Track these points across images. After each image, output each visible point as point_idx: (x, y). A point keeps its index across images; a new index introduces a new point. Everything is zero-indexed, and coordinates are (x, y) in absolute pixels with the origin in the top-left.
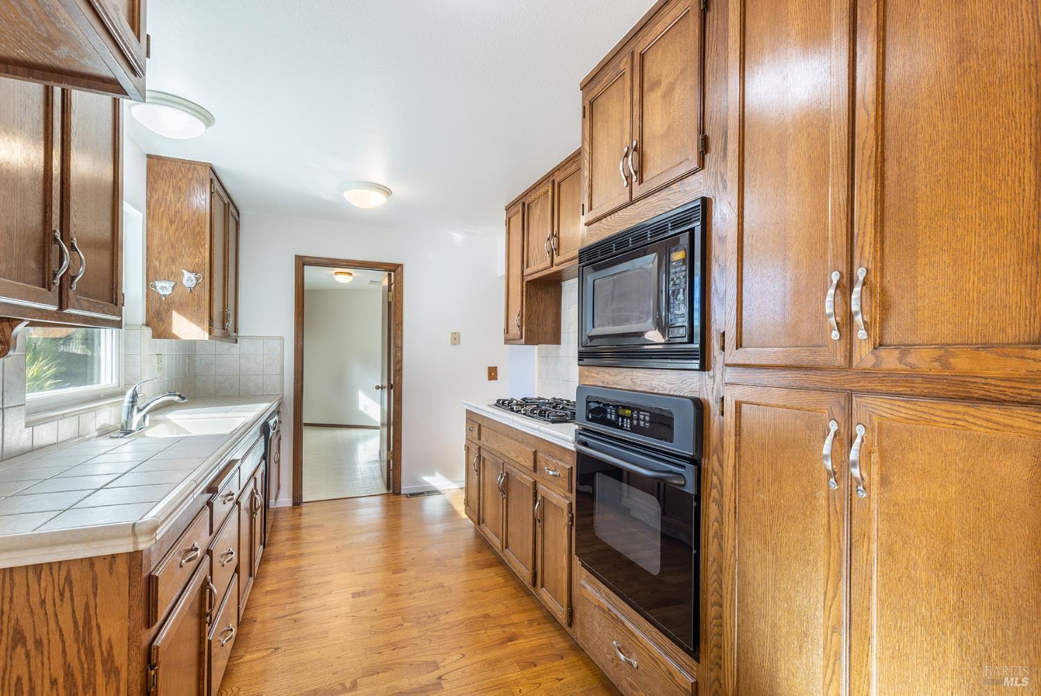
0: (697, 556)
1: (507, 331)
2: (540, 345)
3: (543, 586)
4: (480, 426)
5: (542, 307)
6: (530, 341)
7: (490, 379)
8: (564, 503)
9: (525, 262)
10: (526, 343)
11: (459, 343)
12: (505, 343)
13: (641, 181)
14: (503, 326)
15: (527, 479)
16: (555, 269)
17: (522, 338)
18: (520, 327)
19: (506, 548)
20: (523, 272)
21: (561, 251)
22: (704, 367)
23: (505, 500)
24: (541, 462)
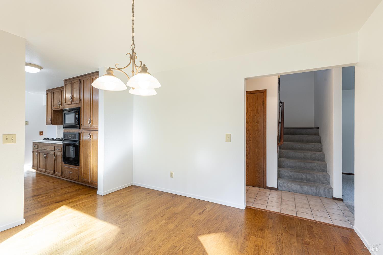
0: (79, 153)
1: (47, 122)
2: (58, 125)
3: (56, 172)
4: (38, 145)
5: (58, 117)
6: (54, 124)
7: (40, 135)
8: (61, 154)
9: (52, 105)
10: (53, 125)
11: (28, 125)
12: (46, 125)
13: (73, 102)
14: (45, 120)
15: (52, 153)
16: (60, 109)
17: (51, 123)
18: (51, 121)
19: (47, 170)
20: (52, 108)
21: (62, 105)
22: (80, 128)
23: (46, 160)
24: (56, 148)
